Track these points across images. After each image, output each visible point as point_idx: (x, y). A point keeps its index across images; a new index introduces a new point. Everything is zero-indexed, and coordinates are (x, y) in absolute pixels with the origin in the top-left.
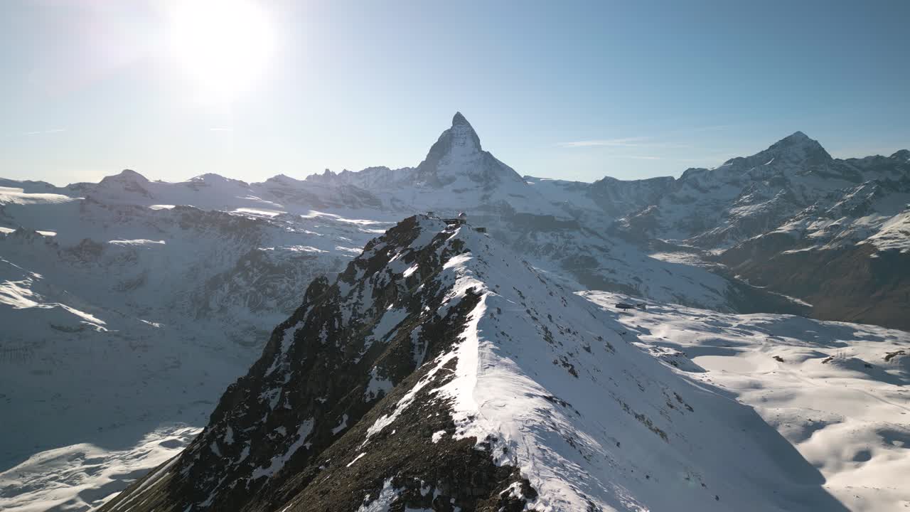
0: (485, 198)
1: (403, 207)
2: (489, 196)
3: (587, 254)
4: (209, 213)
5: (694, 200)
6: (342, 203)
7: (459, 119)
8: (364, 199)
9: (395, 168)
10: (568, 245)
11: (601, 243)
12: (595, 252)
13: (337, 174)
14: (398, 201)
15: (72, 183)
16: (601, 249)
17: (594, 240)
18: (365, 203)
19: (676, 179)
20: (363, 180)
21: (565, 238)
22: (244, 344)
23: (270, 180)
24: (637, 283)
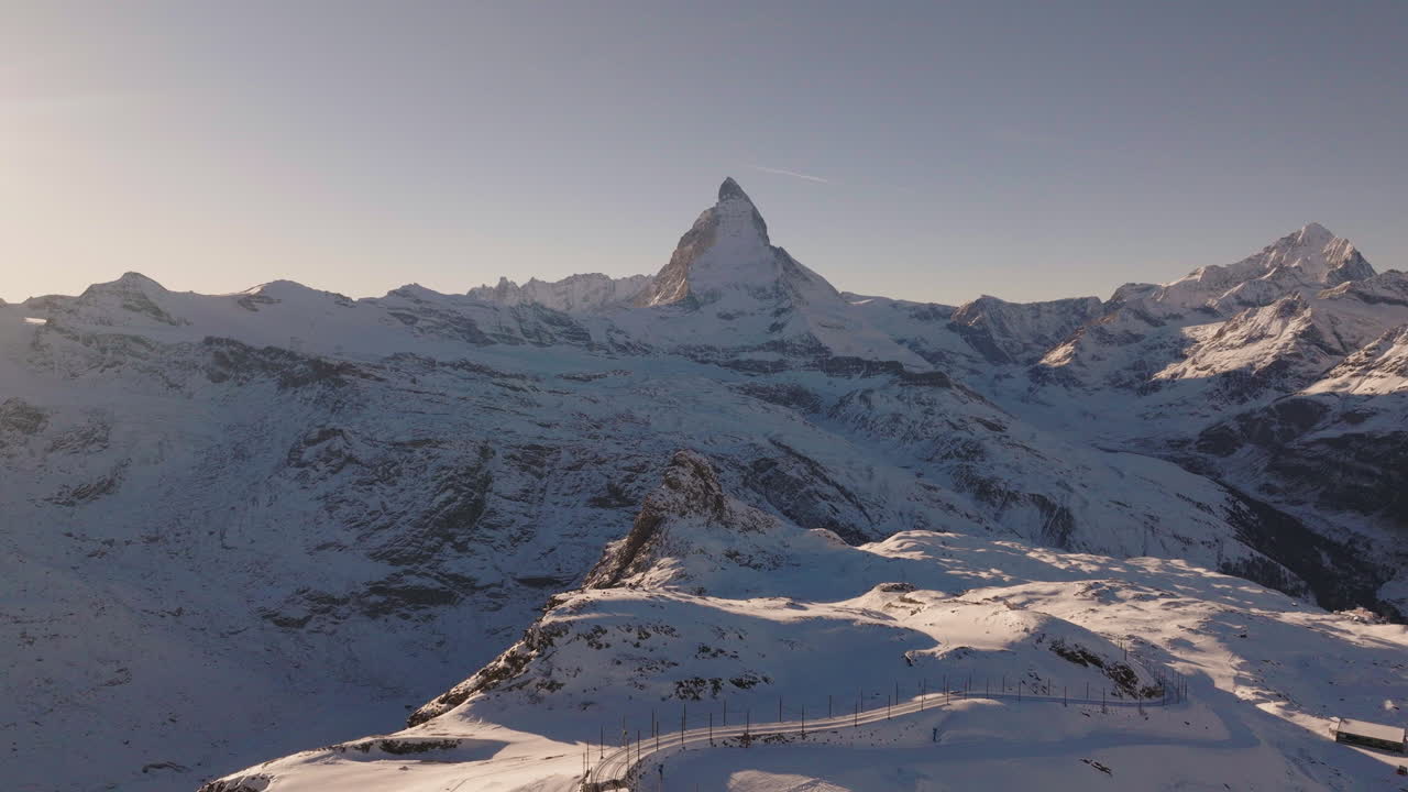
0: (775, 328)
1: (629, 344)
2: (783, 325)
3: (964, 435)
4: (260, 352)
5: (1137, 338)
6: (519, 334)
7: (729, 189)
8: (560, 329)
9: (619, 276)
10: (930, 417)
11: (989, 414)
12: (980, 429)
13: (520, 285)
14: (618, 332)
15: (35, 296)
16: (991, 426)
17: (976, 408)
18: (560, 335)
19: (1103, 301)
20: (564, 297)
21: (923, 404)
22: (284, 623)
23: (393, 293)
24: (1065, 492)
